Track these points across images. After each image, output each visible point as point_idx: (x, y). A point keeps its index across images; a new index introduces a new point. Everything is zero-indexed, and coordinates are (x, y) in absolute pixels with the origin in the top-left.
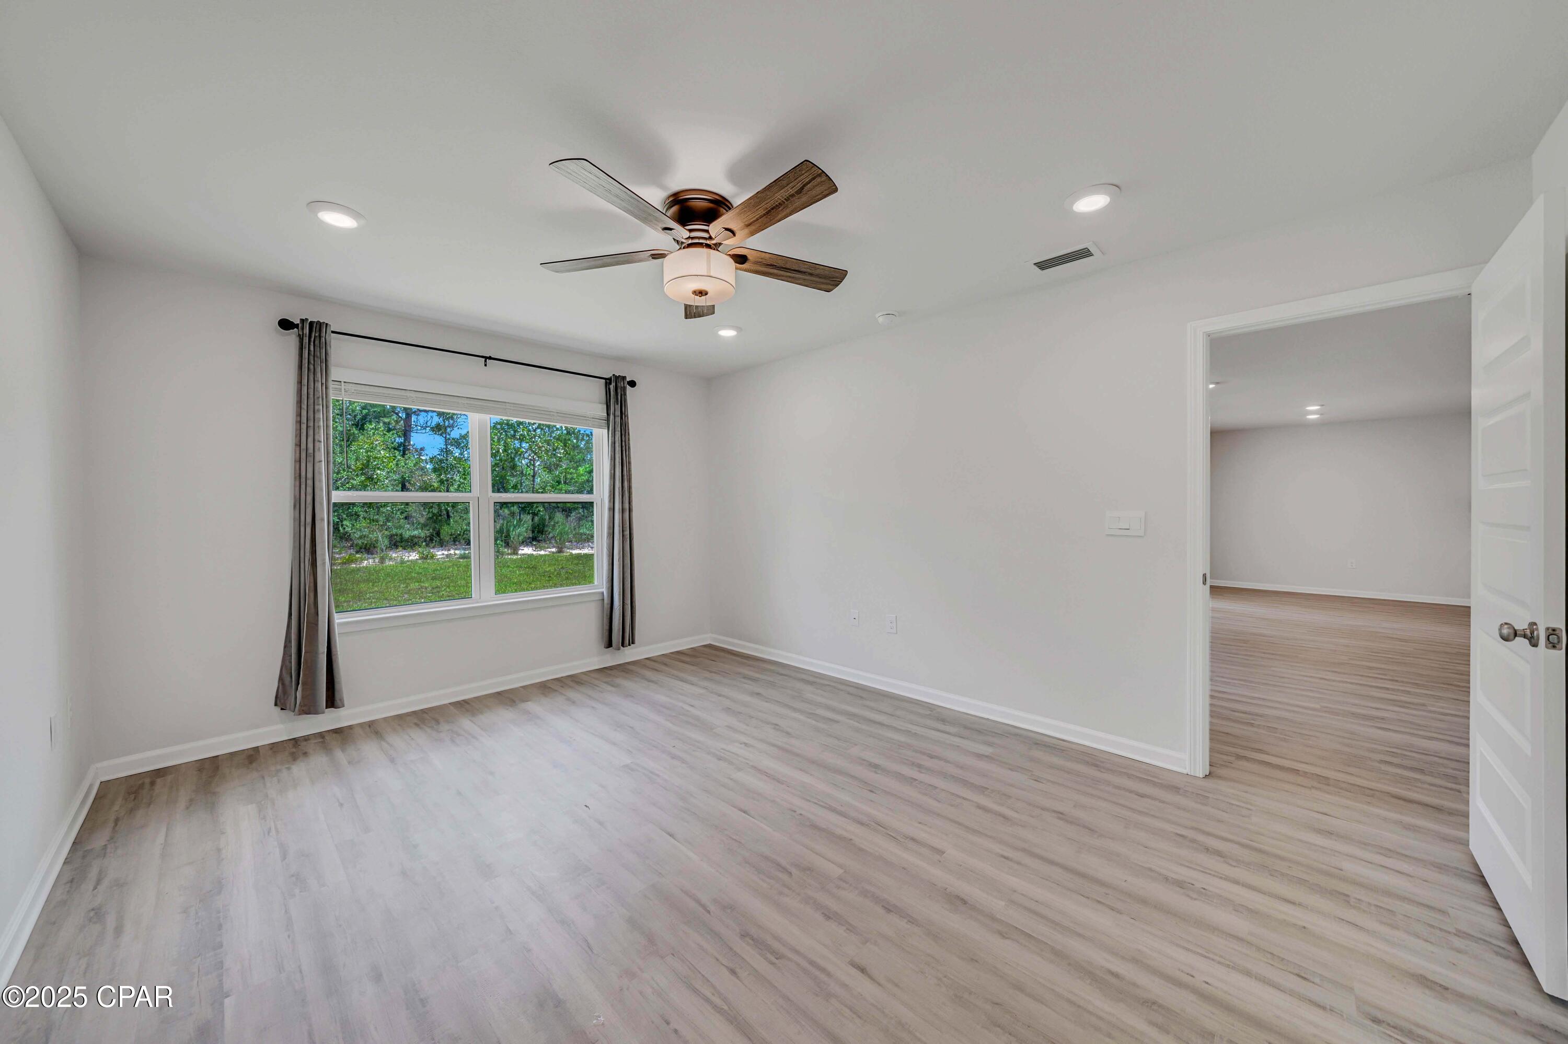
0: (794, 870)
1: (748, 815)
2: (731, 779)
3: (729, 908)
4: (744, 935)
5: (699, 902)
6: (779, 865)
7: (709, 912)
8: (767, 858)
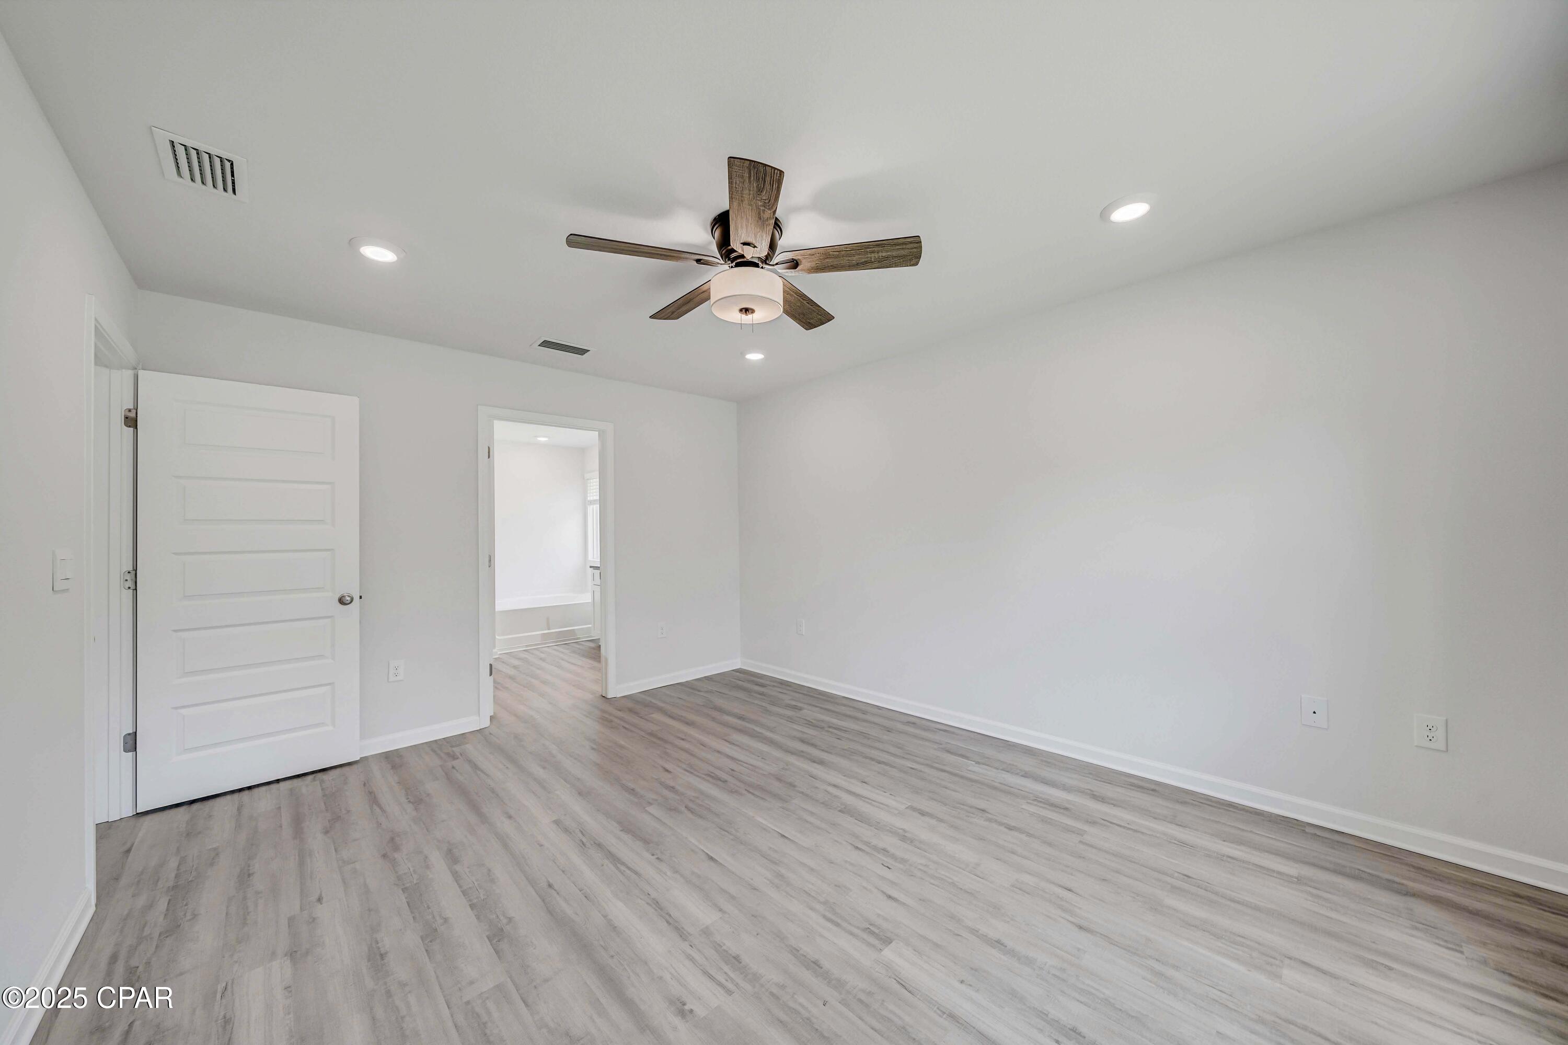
0: (683, 809)
1: (707, 854)
2: (721, 910)
3: (732, 792)
4: (725, 781)
5: (753, 794)
6: (692, 812)
7: (746, 790)
8: (701, 817)
